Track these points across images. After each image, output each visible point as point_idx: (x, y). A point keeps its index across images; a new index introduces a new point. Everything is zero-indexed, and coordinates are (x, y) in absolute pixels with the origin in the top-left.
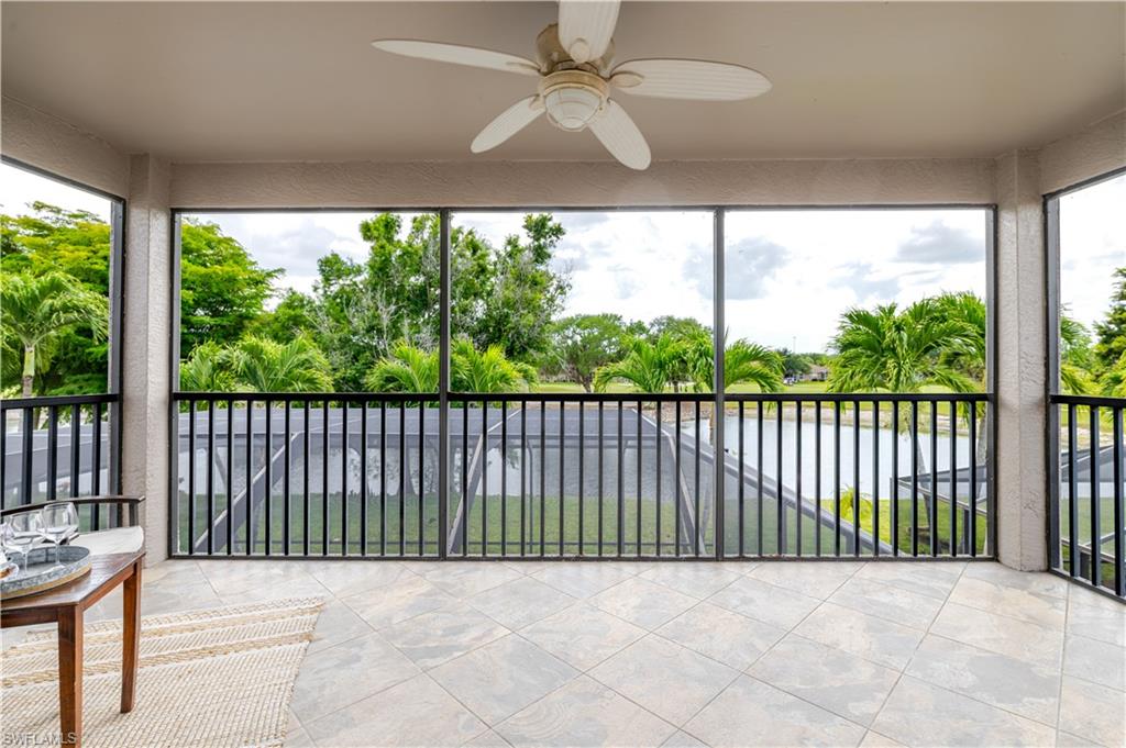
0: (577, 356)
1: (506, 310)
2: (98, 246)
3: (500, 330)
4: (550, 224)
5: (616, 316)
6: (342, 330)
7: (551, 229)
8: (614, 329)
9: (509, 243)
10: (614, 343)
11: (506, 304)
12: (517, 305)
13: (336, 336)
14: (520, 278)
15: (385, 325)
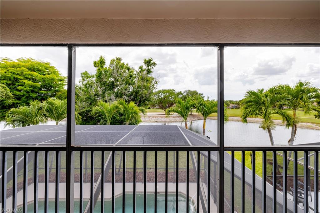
0: (162, 101)
1: (138, 89)
2: (9, 68)
3: (137, 95)
4: (152, 62)
5: (173, 90)
6: (86, 95)
7: (152, 63)
8: (173, 94)
9: (140, 68)
10: (173, 98)
11: (139, 87)
12: (142, 87)
13: (85, 97)
14: (143, 79)
15: (100, 93)
